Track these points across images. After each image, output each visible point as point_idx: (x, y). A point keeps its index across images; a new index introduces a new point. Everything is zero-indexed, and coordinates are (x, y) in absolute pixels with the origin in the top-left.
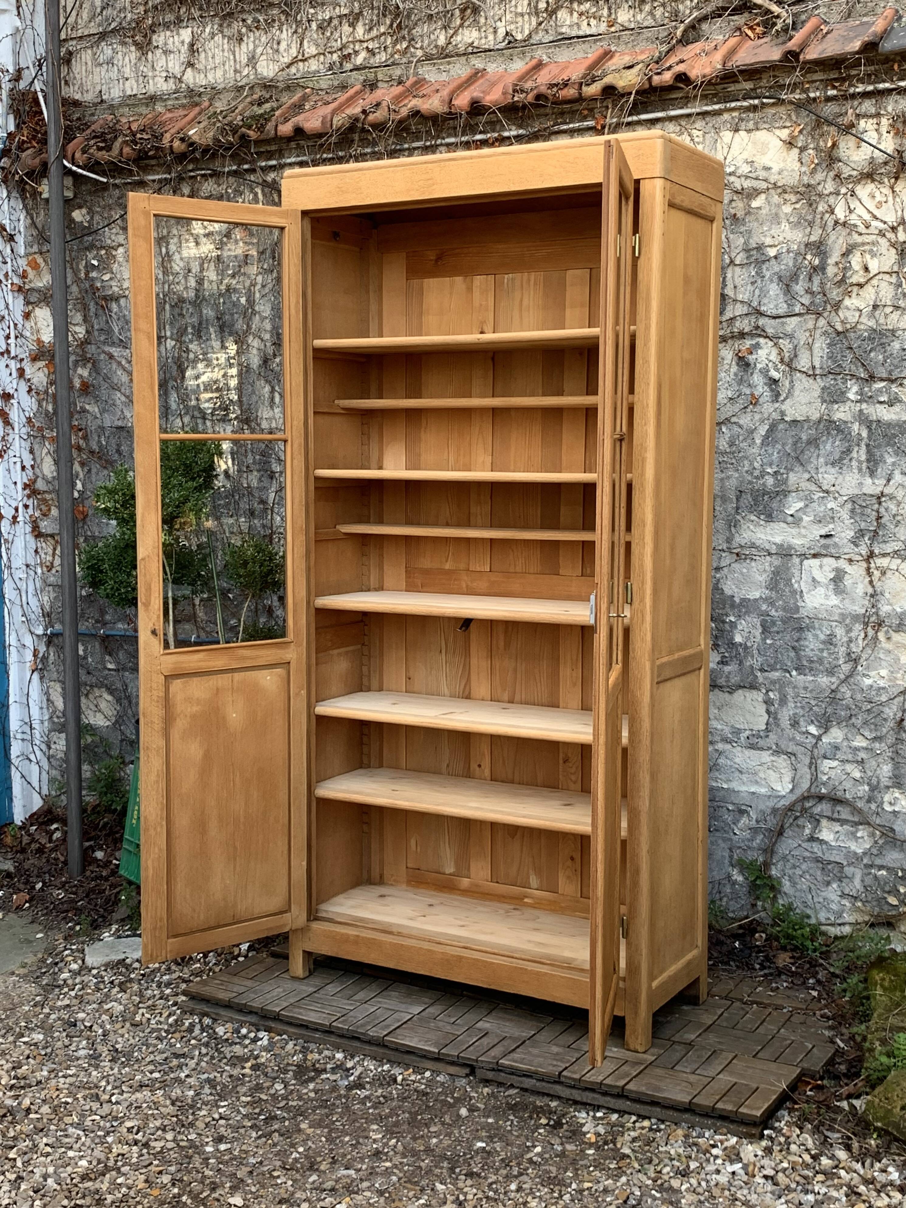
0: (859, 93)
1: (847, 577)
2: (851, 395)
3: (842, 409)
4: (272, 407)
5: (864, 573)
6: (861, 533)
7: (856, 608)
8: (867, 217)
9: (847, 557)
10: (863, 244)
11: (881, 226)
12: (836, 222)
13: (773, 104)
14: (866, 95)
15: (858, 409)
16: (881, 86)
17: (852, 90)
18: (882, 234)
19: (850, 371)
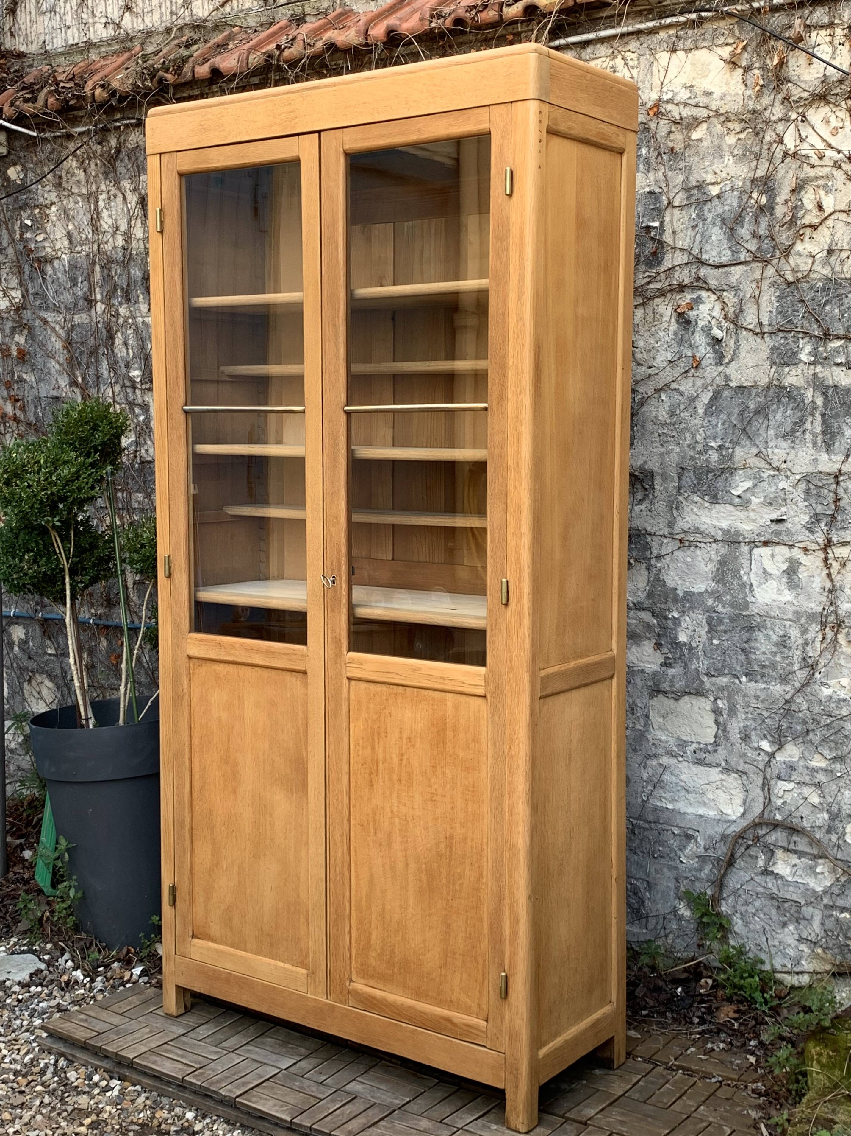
1: (801, 569)
2: (804, 356)
3: (793, 373)
5: (822, 564)
6: (816, 518)
7: (812, 605)
8: (821, 146)
9: (801, 545)
10: (817, 178)
11: (837, 156)
12: (786, 153)
13: (714, 18)
15: (811, 372)
18: (837, 165)
19: (802, 327)
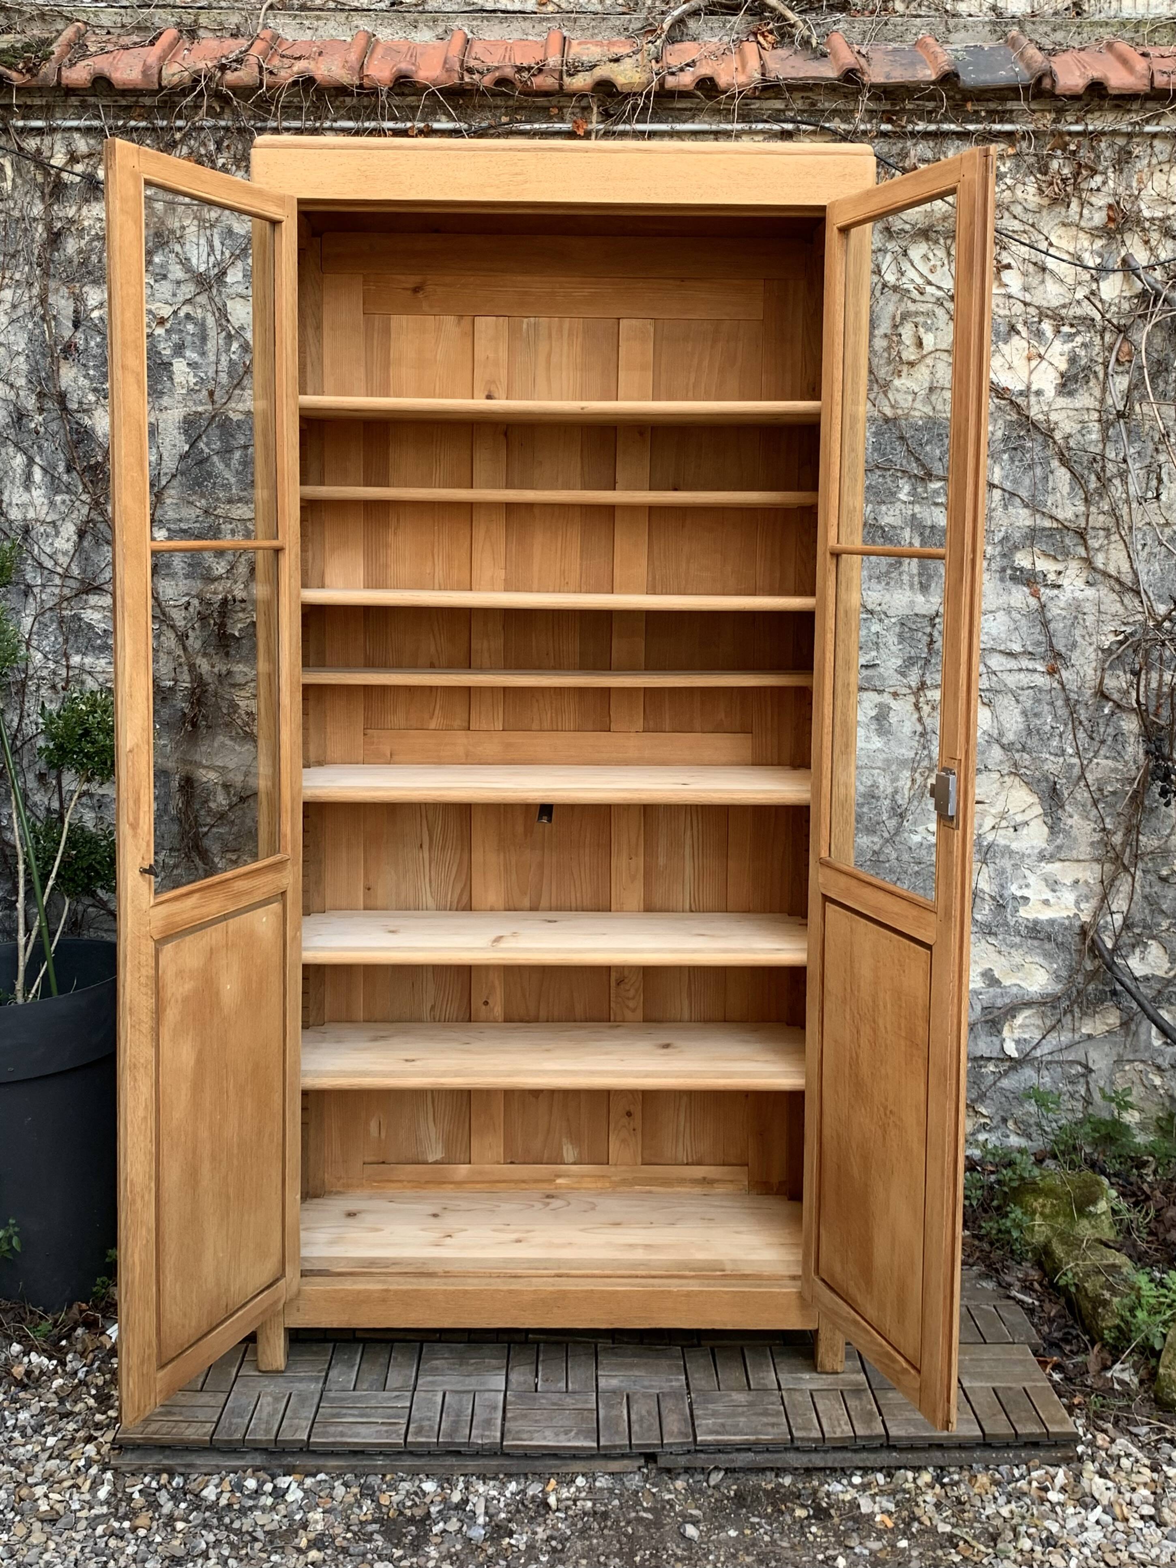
0: (919, 132)
1: (892, 714)
2: (903, 496)
3: (891, 513)
4: (27, 488)
5: (913, 708)
6: (910, 662)
7: (903, 751)
8: (920, 281)
9: (892, 690)
10: (917, 313)
11: (940, 294)
12: (884, 285)
13: (814, 133)
14: (926, 135)
15: (910, 512)
16: (946, 127)
17: (910, 127)
18: (939, 302)
19: (901, 465)
